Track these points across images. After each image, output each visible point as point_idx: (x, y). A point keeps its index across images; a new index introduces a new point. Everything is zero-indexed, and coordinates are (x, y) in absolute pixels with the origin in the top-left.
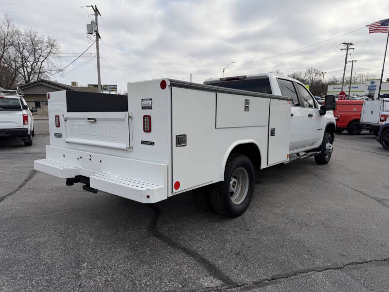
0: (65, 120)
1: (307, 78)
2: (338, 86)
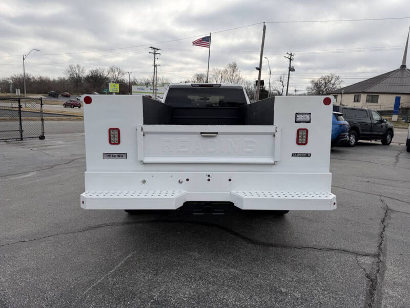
0: (144, 135)
1: (110, 76)
2: (141, 87)
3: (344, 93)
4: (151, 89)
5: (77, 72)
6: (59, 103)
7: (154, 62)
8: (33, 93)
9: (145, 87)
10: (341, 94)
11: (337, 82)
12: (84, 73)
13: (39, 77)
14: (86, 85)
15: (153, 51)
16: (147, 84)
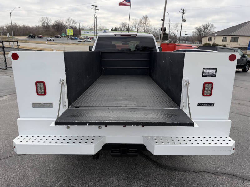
1: (67, 24)
2: (87, 31)
3: (217, 36)
4: (93, 33)
5: (47, 22)
6: (35, 42)
7: (95, 15)
8: (19, 35)
9: (89, 31)
10: (215, 36)
11: (212, 29)
12: (51, 23)
13: (23, 25)
14: (52, 30)
15: (94, 8)
16: (91, 29)
